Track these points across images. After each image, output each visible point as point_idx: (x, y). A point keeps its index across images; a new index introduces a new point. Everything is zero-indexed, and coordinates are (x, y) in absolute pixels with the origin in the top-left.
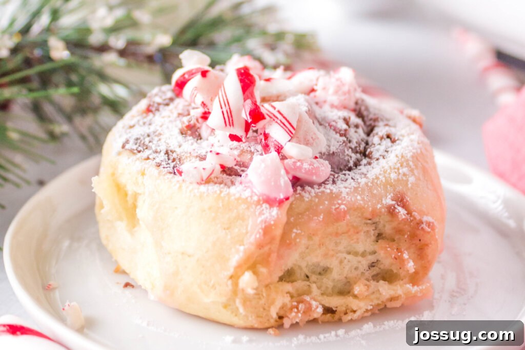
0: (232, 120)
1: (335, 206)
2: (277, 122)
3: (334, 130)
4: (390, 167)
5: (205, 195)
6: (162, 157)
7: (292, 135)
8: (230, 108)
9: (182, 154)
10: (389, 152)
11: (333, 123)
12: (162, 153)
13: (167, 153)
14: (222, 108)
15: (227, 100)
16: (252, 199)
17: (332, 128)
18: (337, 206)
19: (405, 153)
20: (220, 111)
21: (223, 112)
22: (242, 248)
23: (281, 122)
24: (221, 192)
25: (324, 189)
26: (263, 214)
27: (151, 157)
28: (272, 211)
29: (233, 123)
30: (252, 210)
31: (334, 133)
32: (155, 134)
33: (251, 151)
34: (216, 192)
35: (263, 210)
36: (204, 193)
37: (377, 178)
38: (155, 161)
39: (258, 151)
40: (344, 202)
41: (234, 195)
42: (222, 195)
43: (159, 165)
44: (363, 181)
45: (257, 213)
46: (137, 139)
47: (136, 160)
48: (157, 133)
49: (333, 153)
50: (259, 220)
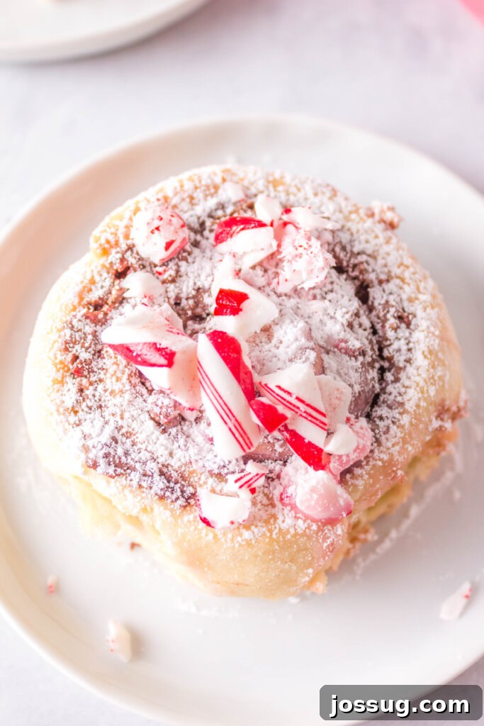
0: (248, 438)
1: (390, 476)
2: (301, 415)
3: (346, 353)
4: (425, 381)
5: (253, 542)
6: (159, 483)
7: (326, 428)
8: (236, 420)
9: (183, 469)
10: (413, 351)
11: (343, 345)
12: (157, 477)
13: (162, 473)
14: (226, 423)
15: (225, 404)
16: (310, 530)
17: (343, 351)
18: (393, 475)
19: (432, 345)
20: (225, 428)
21: (230, 429)
22: (310, 571)
23: (305, 412)
24: (271, 531)
25: (374, 462)
26: (328, 538)
27: (144, 484)
28: (337, 531)
29: (251, 442)
30: (314, 539)
31: (347, 358)
32: (121, 433)
33: (269, 442)
34: (264, 535)
35: (326, 534)
36: (251, 540)
37: (418, 406)
38: (153, 492)
39: (278, 440)
40: (399, 467)
41: (288, 531)
42: (274, 536)
43: (162, 498)
44: (405, 420)
45: (321, 540)
46: (106, 456)
47: (123, 489)
48: (124, 431)
49: (359, 393)
50: (325, 545)
